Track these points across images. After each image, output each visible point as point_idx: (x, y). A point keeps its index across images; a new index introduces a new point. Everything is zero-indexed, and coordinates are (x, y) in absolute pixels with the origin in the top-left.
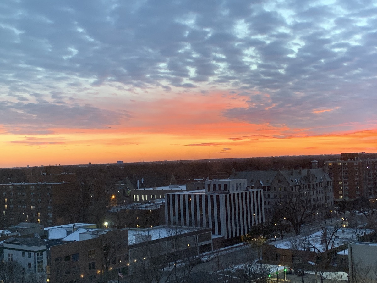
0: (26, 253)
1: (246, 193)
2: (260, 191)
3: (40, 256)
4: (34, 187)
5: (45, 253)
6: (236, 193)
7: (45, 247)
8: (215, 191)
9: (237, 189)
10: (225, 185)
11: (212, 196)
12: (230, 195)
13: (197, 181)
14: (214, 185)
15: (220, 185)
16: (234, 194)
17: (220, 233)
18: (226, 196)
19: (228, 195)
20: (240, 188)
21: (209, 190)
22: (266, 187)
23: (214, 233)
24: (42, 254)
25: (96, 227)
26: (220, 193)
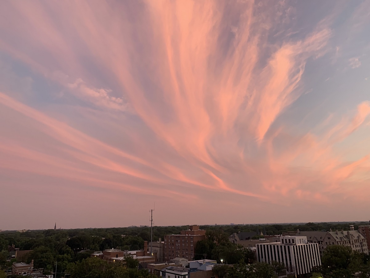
0: (177, 276)
1: (307, 245)
2: (316, 244)
4: (184, 237)
5: (187, 277)
6: (300, 245)
7: (187, 273)
8: (286, 244)
9: (301, 243)
10: (293, 240)
11: (285, 247)
12: (296, 246)
13: (276, 236)
14: (286, 240)
15: (289, 240)
18: (294, 247)
20: (303, 242)
21: (283, 243)
22: (320, 242)
23: (288, 270)
24: (185, 277)
25: (216, 263)
26: (290, 245)
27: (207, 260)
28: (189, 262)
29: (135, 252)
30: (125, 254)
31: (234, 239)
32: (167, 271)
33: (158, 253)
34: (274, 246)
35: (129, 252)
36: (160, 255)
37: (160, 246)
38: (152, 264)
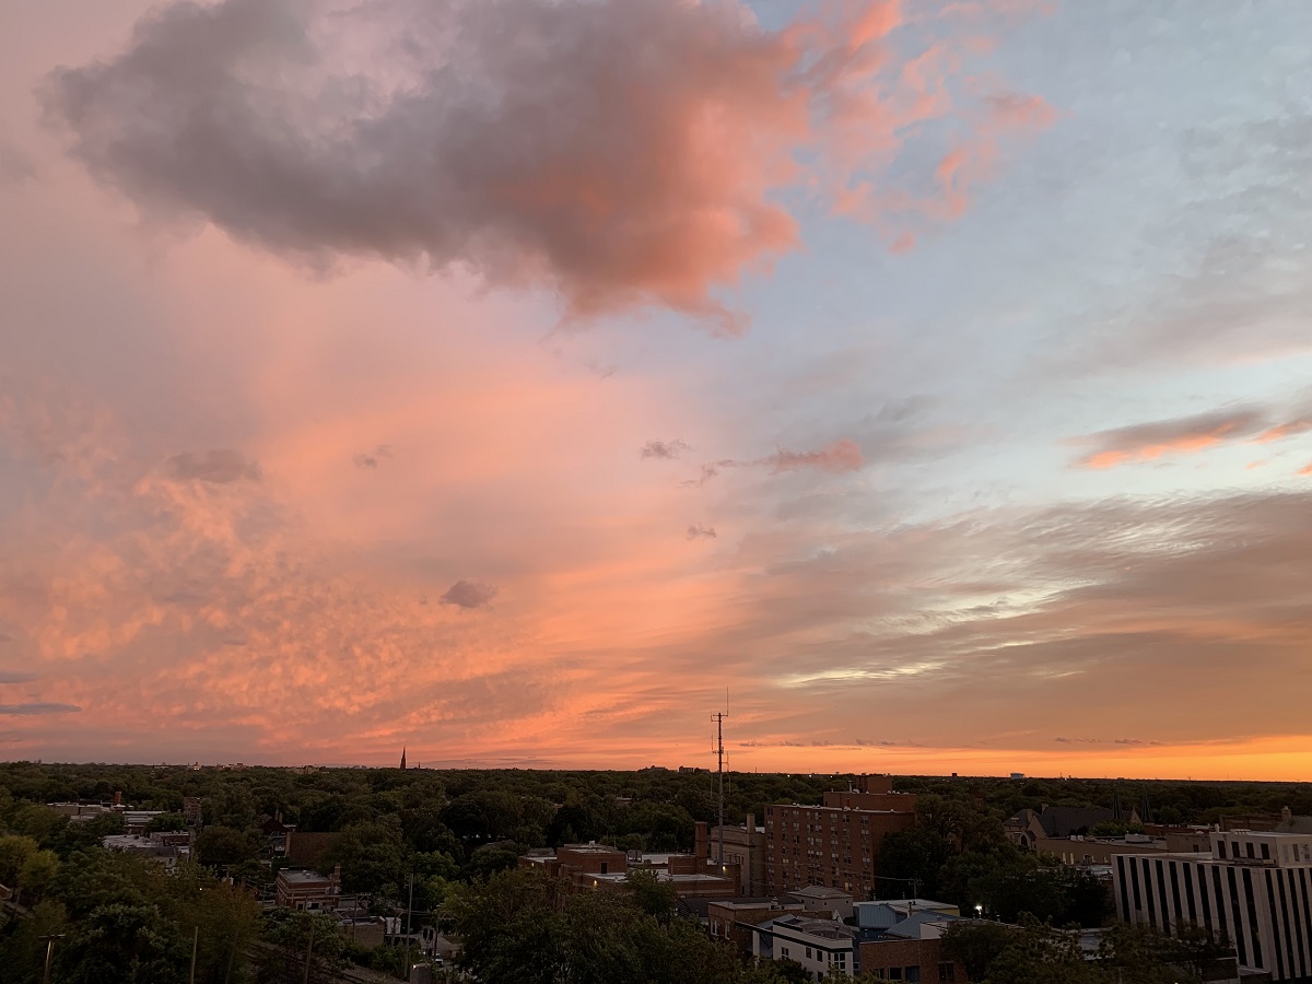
0: (814, 951)
3: (839, 961)
4: (836, 816)
5: (849, 955)
6: (1296, 867)
7: (849, 944)
8: (1237, 859)
9: (1297, 860)
10: (1265, 848)
11: (1231, 872)
12: (1279, 873)
13: (1193, 831)
14: (1235, 845)
15: (1250, 846)
16: (1290, 872)
17: (1259, 964)
18: (1268, 873)
19: (1273, 872)
20: (1308, 856)
21: (1223, 855)
23: (1243, 961)
24: (843, 957)
25: (957, 913)
26: (1251, 865)
27: (921, 903)
28: (855, 904)
29: (663, 858)
30: (632, 863)
31: (1027, 832)
32: (777, 929)
33: (745, 868)
34: (1187, 867)
35: (645, 857)
36: (752, 875)
37: (751, 841)
38: (725, 904)
